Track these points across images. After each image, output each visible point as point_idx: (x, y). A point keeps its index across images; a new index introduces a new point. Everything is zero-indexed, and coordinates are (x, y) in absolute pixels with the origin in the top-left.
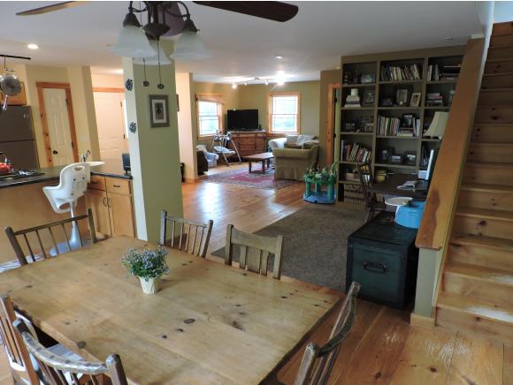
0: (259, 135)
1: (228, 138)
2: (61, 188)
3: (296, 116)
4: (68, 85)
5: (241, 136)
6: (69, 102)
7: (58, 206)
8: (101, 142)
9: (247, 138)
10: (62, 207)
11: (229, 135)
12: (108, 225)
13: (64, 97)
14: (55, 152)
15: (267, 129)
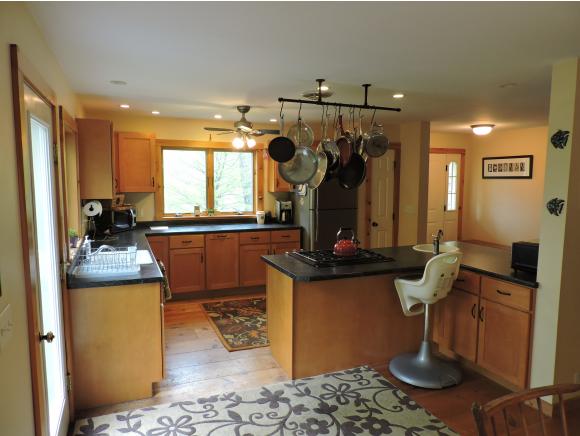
2: (424, 284)
4: (399, 145)
6: (397, 165)
7: (409, 307)
8: (430, 217)
10: (413, 308)
12: (473, 340)
13: (393, 160)
14: (375, 224)
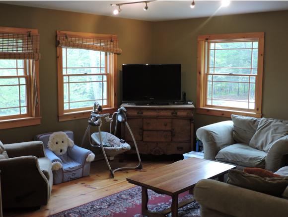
0: (180, 114)
1: (120, 118)
3: (253, 80)
5: (145, 113)
9: (157, 117)
11: (121, 112)
15: (197, 102)
